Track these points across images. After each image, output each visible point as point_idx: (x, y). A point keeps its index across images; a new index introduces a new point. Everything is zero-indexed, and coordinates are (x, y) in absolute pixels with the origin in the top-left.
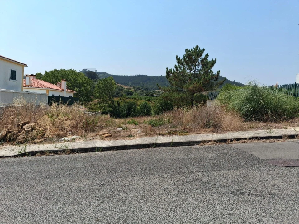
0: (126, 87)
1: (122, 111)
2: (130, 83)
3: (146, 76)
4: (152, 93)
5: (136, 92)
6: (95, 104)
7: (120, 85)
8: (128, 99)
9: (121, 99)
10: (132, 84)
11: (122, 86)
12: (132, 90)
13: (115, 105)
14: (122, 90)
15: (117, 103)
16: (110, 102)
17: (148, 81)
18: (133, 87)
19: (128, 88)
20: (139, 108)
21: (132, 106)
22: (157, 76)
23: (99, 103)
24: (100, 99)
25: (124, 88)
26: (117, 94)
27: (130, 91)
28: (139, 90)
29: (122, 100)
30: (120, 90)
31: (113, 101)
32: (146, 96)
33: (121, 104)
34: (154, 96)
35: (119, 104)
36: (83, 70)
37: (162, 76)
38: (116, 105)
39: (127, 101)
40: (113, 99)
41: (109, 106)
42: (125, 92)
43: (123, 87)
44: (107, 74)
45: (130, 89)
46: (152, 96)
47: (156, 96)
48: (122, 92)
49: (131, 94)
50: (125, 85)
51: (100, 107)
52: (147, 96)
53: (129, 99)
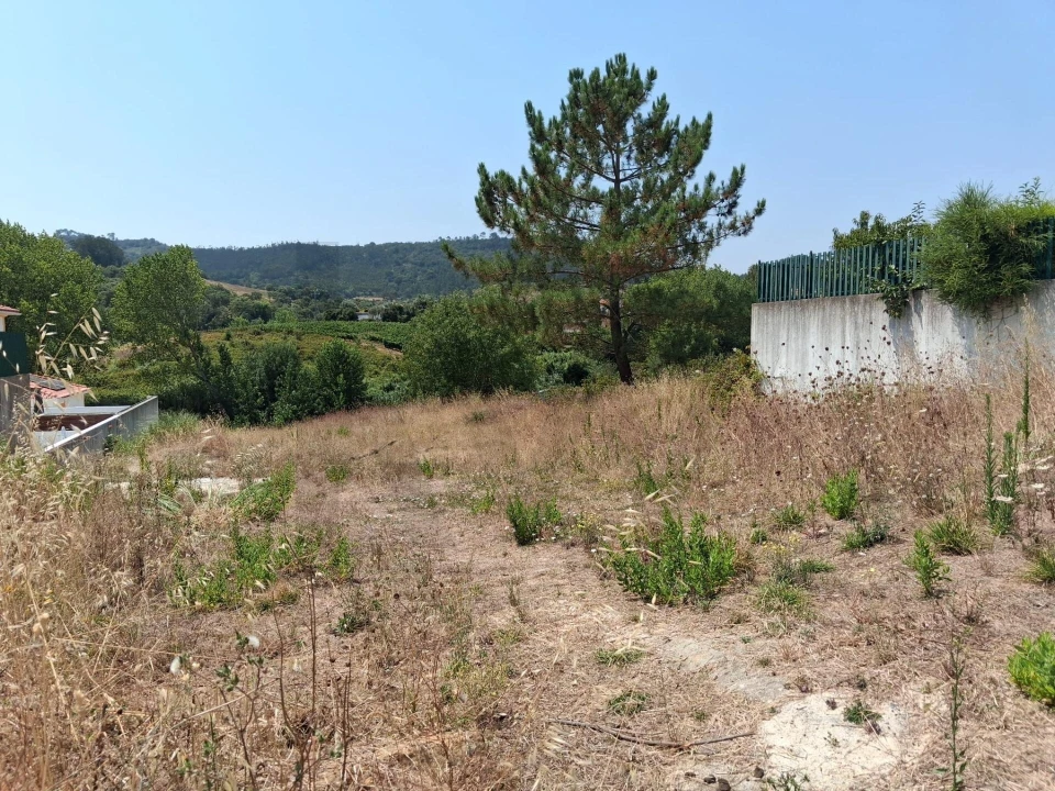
0: (239, 292)
1: (244, 385)
2: (254, 276)
3: (314, 248)
4: (350, 310)
5: (285, 305)
6: (122, 366)
7: (215, 283)
8: (259, 334)
9: (228, 337)
10: (262, 278)
11: (226, 286)
12: (266, 300)
13: (208, 364)
14: (226, 302)
15: (216, 355)
16: (184, 351)
17: (323, 266)
18: (269, 289)
19: (250, 294)
20: (310, 367)
21: (283, 363)
22: (354, 244)
23: (141, 358)
24: (141, 341)
25: (235, 295)
26: (209, 319)
27: (259, 306)
28: (294, 298)
29: (236, 340)
30: (216, 303)
31: (199, 349)
32: (327, 319)
33: (236, 356)
34: (360, 318)
35: (225, 358)
36: (59, 232)
37: (373, 244)
38: (216, 362)
39: (258, 342)
40: (199, 339)
41: (185, 369)
42: (240, 309)
43: (228, 292)
44: (159, 244)
45: (258, 297)
46: (353, 317)
47: (367, 317)
48: (225, 310)
49: (264, 314)
50: (234, 283)
51: (145, 374)
52: (334, 317)
53: (266, 336)
